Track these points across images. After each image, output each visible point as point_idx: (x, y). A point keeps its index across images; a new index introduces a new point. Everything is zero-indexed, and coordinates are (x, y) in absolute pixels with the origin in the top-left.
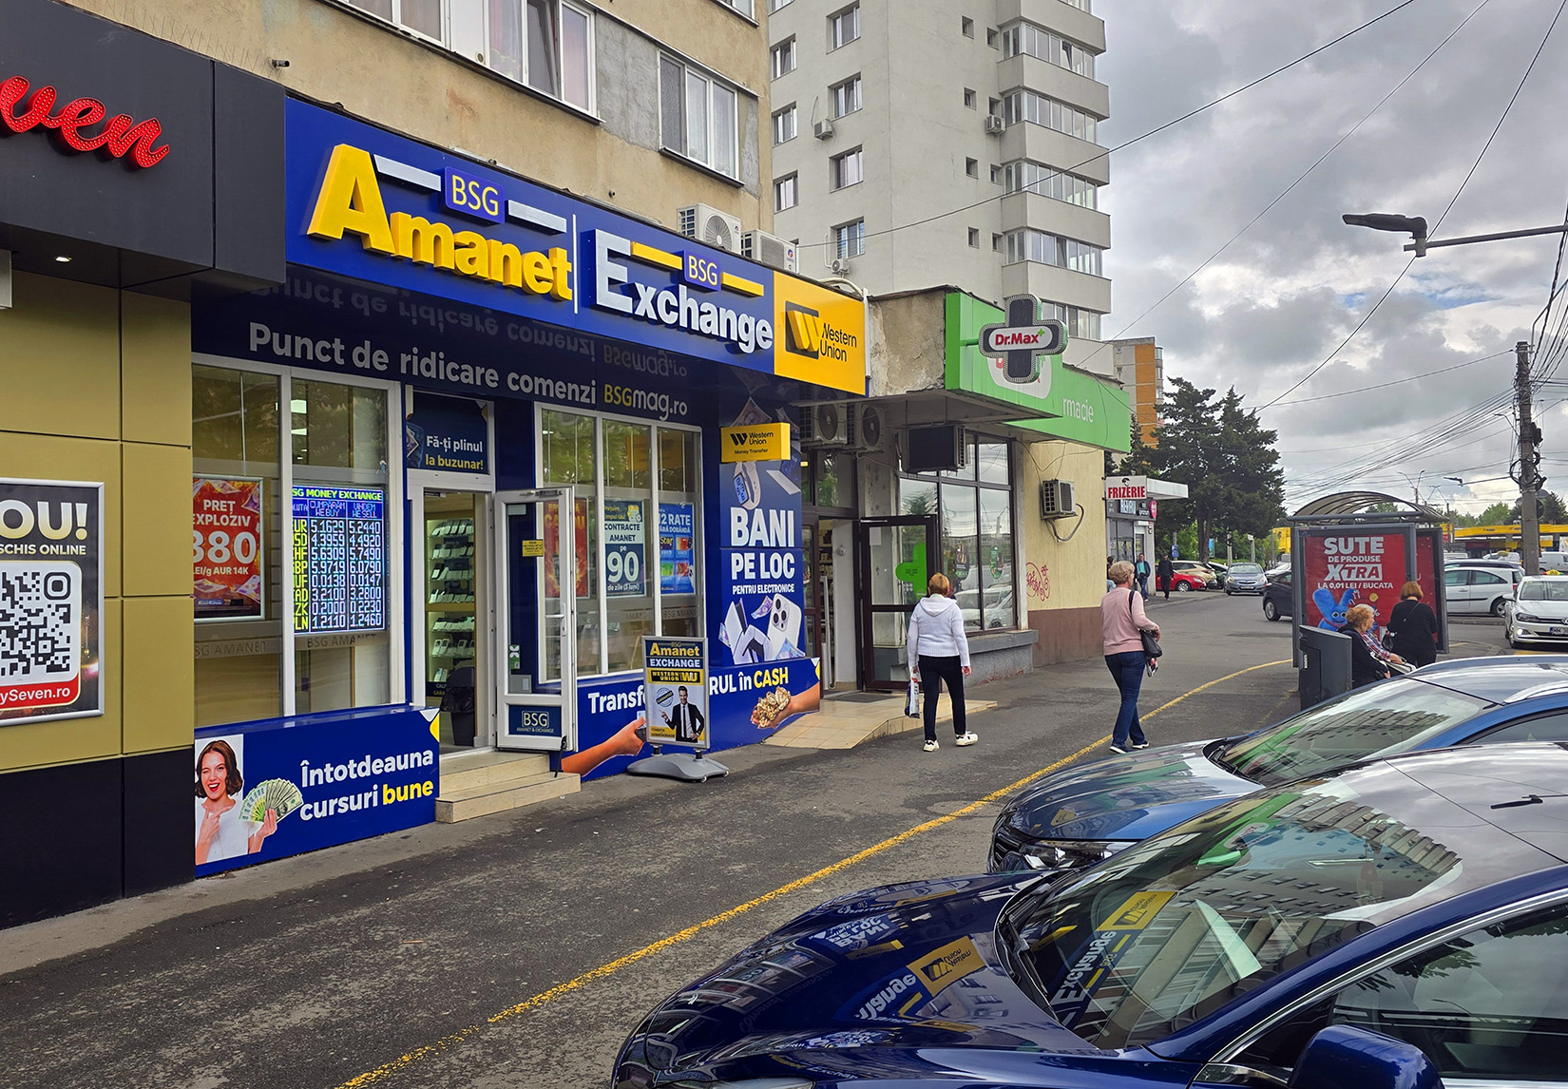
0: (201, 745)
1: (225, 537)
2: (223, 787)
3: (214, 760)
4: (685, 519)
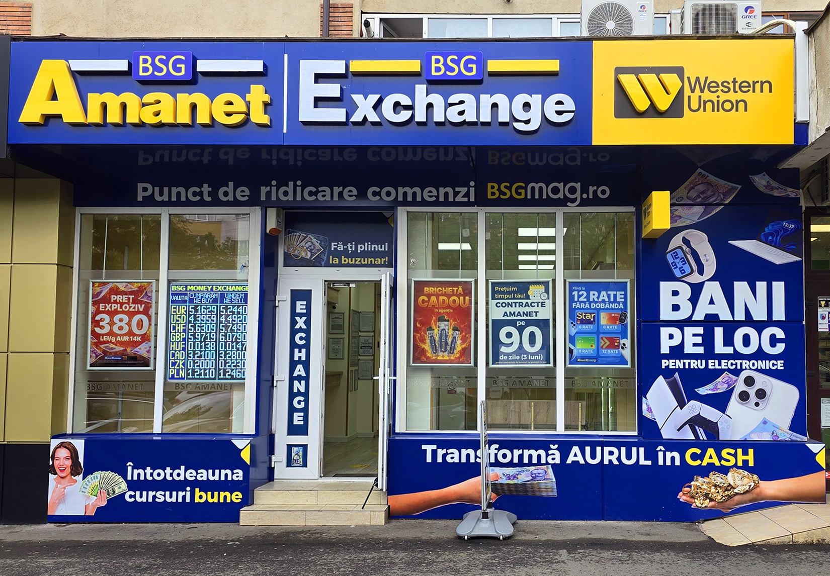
0: (54, 443)
2: (68, 470)
3: (63, 453)
4: (615, 296)
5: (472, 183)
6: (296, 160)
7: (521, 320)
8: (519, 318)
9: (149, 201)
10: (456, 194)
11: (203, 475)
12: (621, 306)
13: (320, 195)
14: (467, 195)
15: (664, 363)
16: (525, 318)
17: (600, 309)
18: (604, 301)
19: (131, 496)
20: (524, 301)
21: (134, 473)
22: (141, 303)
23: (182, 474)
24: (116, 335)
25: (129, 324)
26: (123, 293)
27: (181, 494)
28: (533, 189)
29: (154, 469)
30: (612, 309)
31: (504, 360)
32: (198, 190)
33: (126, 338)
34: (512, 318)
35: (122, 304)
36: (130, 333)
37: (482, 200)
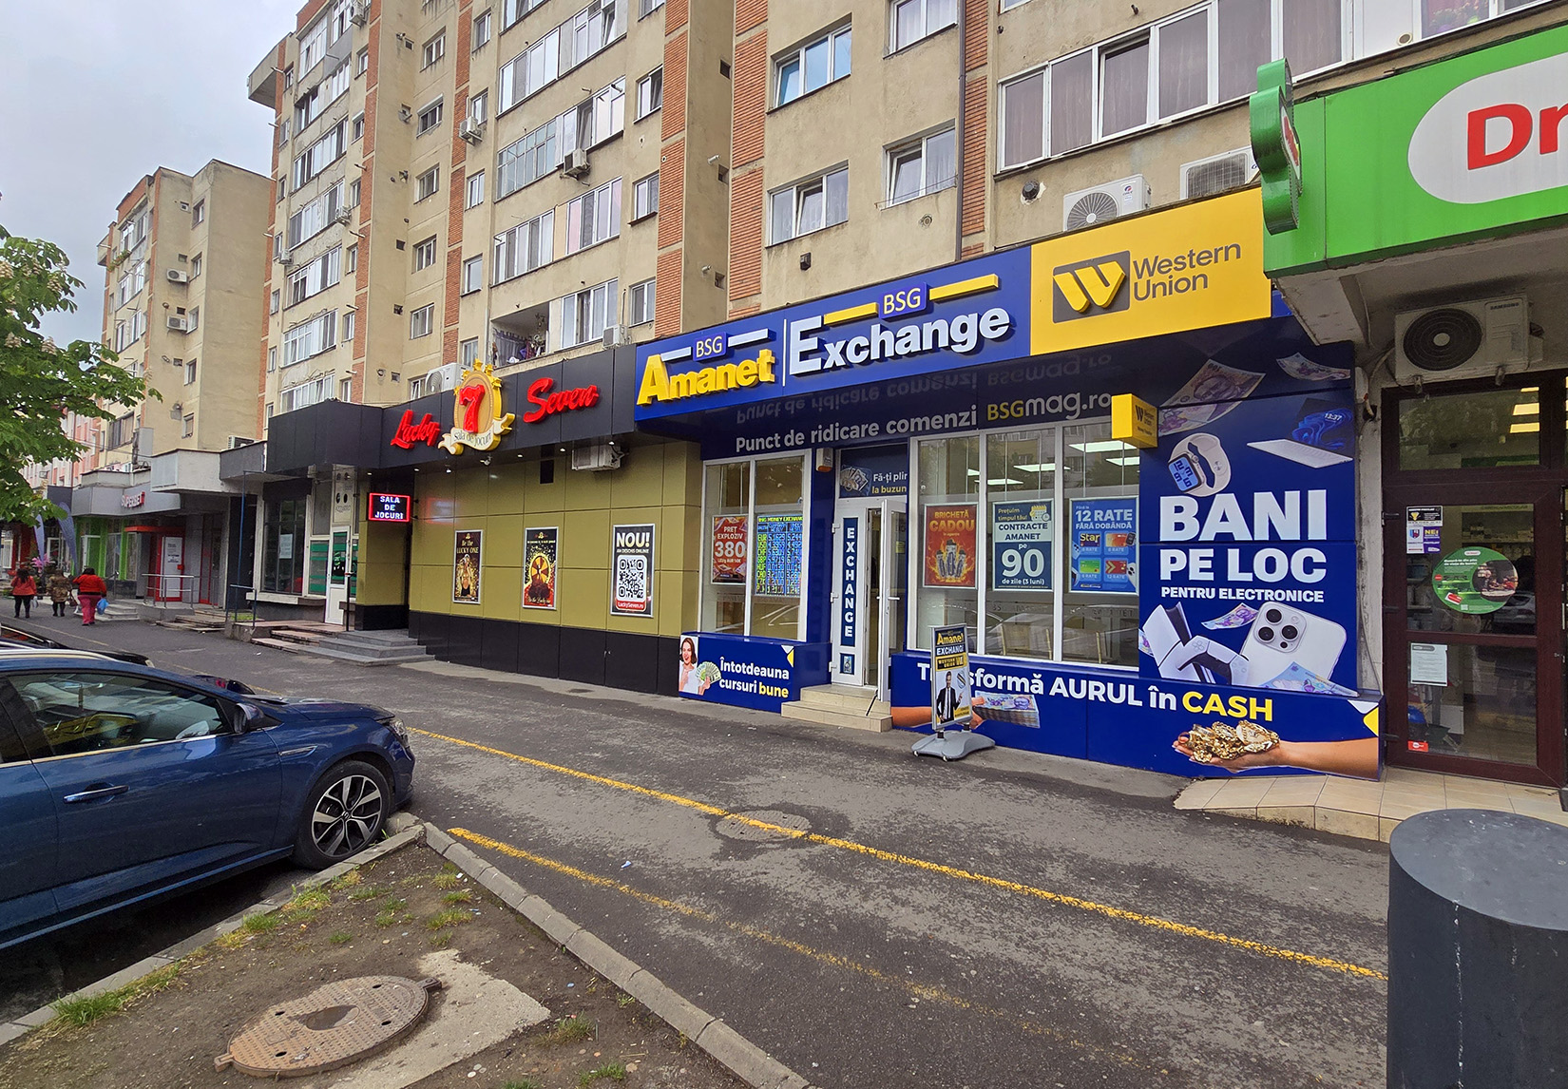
0: (683, 638)
1: (732, 544)
2: (689, 660)
3: (687, 646)
4: (1122, 514)
5: (974, 407)
6: (835, 405)
7: (1023, 543)
8: (1021, 540)
9: (744, 452)
10: (959, 419)
11: (765, 672)
12: (1129, 526)
13: (851, 433)
14: (969, 419)
15: (1165, 591)
16: (1027, 540)
17: (1105, 529)
18: (1109, 521)
19: (723, 684)
20: (1026, 523)
21: (726, 666)
22: (741, 532)
23: (752, 670)
24: (726, 558)
25: (734, 549)
26: (731, 525)
27: (751, 685)
28: (1031, 405)
29: (736, 664)
30: (1118, 529)
31: (1006, 584)
32: (772, 439)
33: (732, 561)
34: (1014, 540)
35: (730, 533)
36: (735, 557)
37: (983, 423)
